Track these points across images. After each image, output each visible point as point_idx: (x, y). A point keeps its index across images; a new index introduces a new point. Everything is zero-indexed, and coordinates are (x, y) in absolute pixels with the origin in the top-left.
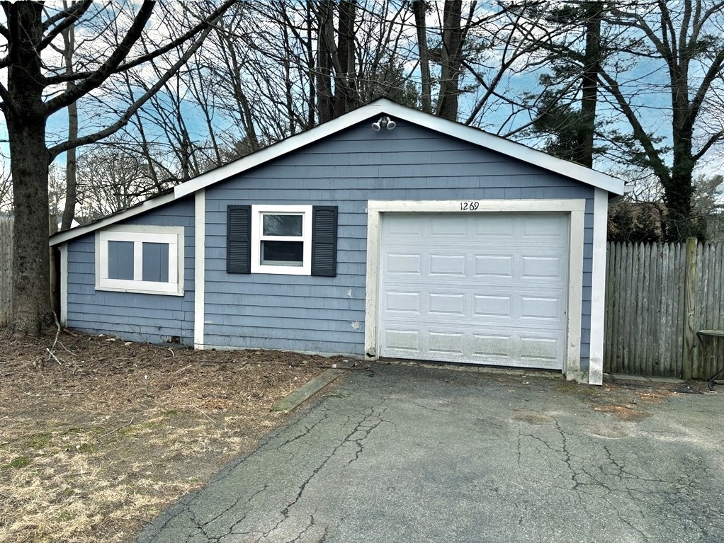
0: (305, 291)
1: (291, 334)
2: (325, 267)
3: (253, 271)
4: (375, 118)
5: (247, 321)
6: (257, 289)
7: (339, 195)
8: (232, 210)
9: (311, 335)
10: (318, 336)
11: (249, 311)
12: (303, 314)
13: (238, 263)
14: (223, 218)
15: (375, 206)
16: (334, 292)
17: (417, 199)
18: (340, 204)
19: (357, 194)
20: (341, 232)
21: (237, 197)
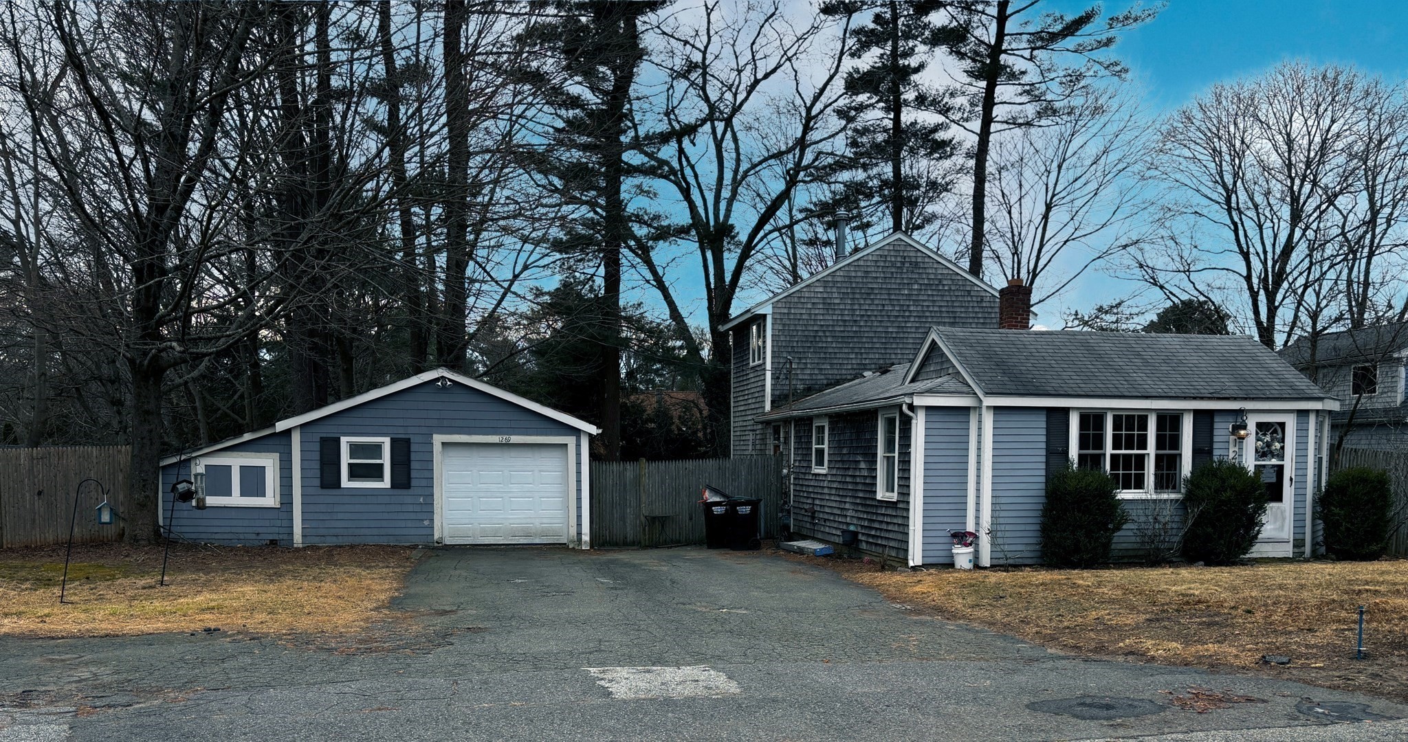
0: (385, 500)
1: (375, 532)
2: (402, 480)
3: (343, 485)
4: (437, 380)
5: (339, 524)
6: (345, 500)
7: (410, 430)
8: (324, 441)
9: (392, 531)
10: (397, 532)
11: (339, 516)
12: (385, 516)
13: (329, 478)
14: (317, 447)
15: (438, 439)
16: (409, 500)
17: (470, 433)
18: (411, 437)
19: (424, 430)
20: (413, 456)
21: (328, 431)
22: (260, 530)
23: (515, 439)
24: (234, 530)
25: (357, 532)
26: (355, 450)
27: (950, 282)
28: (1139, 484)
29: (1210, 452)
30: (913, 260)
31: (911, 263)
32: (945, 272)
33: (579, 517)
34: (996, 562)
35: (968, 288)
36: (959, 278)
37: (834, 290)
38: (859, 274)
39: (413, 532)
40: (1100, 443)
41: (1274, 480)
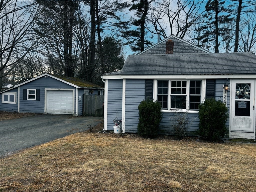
0: (35, 103)
1: (33, 110)
2: (38, 99)
3: (27, 100)
4: (45, 76)
5: (26, 108)
6: (28, 103)
7: (40, 87)
8: (24, 90)
9: (36, 110)
11: (27, 106)
12: (35, 107)
13: (24, 98)
14: (22, 91)
15: (46, 89)
16: (40, 103)
17: (52, 88)
18: (40, 89)
19: (43, 87)
20: (41, 93)
21: (24, 87)
22: (13, 109)
23: (61, 89)
24: (8, 108)
25: (30, 110)
26: (30, 92)
27: (188, 47)
28: (184, 107)
29: (214, 95)
30: (177, 42)
31: (176, 43)
32: (186, 44)
33: (75, 108)
34: (127, 132)
35: (193, 49)
36: (190, 46)
37: (154, 51)
38: (161, 47)
39: (40, 110)
40: (166, 92)
41: (245, 107)
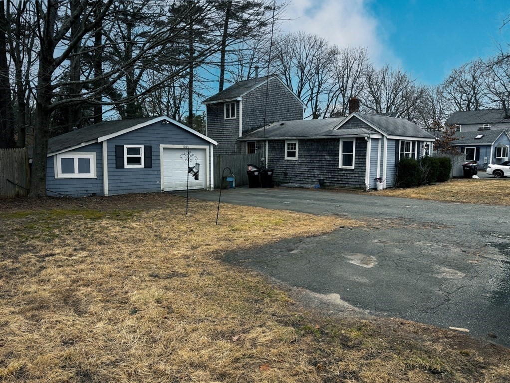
0: (142, 173)
1: (138, 187)
2: (148, 165)
3: (125, 167)
4: (163, 121)
5: (123, 185)
6: (126, 173)
7: (151, 142)
8: (117, 146)
9: (145, 187)
10: (148, 187)
11: (124, 181)
12: (142, 180)
13: (119, 165)
14: (114, 149)
15: (162, 146)
16: (151, 173)
17: (173, 144)
18: (152, 145)
19: (157, 142)
20: (153, 154)
21: (119, 142)
22: (87, 189)
24: (73, 190)
25: (133, 187)
26: (130, 151)
29: (419, 153)
33: (210, 178)
34: (387, 187)
39: (153, 186)
40: (403, 150)
